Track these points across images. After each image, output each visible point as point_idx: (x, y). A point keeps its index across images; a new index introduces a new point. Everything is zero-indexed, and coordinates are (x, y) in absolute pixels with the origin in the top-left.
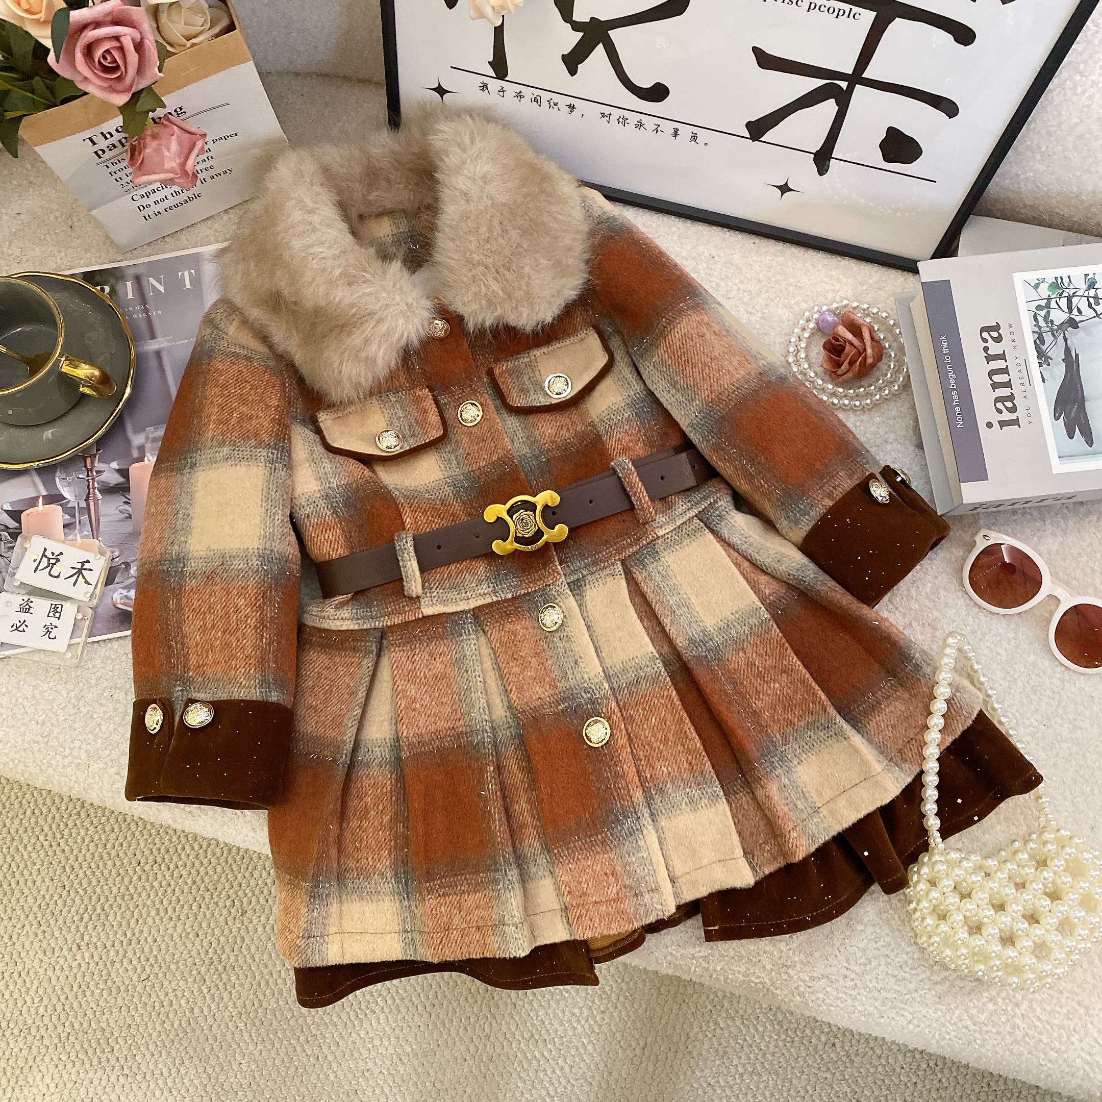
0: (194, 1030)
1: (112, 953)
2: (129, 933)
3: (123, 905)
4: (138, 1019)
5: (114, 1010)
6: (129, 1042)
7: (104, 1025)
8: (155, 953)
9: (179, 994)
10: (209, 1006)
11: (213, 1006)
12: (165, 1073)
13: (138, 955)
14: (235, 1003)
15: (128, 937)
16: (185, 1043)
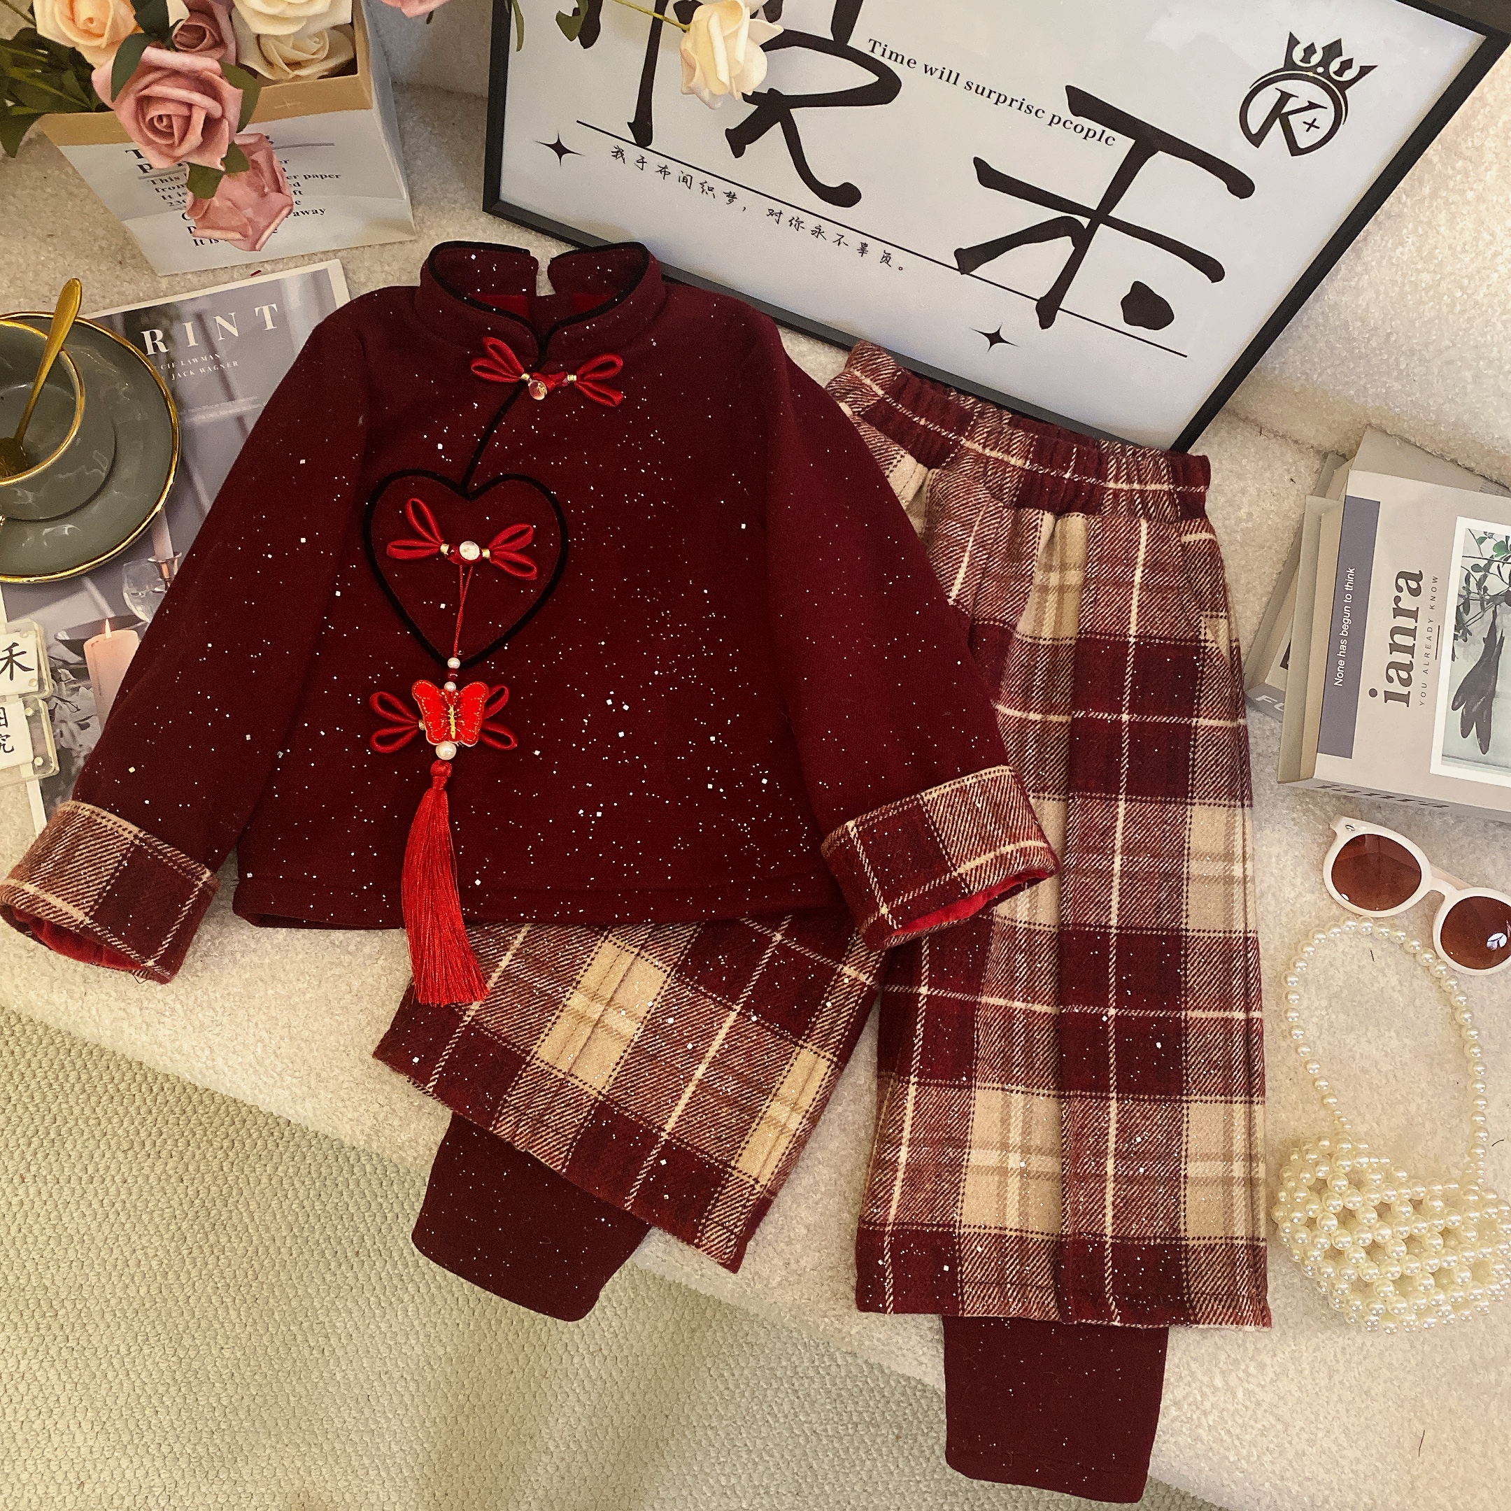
0: (165, 1301)
1: (66, 1191)
2: (90, 1170)
3: (87, 1131)
4: (93, 1279)
5: (62, 1265)
6: (79, 1307)
7: (48, 1284)
8: (123, 1197)
9: (151, 1252)
10: (189, 1273)
11: (194, 1273)
12: (123, 1350)
13: (101, 1198)
14: (222, 1272)
15: (89, 1173)
16: (153, 1315)
